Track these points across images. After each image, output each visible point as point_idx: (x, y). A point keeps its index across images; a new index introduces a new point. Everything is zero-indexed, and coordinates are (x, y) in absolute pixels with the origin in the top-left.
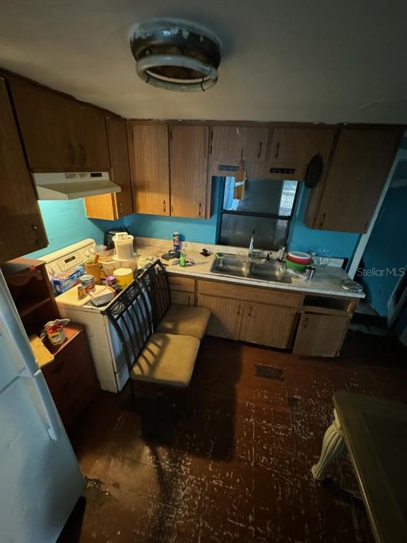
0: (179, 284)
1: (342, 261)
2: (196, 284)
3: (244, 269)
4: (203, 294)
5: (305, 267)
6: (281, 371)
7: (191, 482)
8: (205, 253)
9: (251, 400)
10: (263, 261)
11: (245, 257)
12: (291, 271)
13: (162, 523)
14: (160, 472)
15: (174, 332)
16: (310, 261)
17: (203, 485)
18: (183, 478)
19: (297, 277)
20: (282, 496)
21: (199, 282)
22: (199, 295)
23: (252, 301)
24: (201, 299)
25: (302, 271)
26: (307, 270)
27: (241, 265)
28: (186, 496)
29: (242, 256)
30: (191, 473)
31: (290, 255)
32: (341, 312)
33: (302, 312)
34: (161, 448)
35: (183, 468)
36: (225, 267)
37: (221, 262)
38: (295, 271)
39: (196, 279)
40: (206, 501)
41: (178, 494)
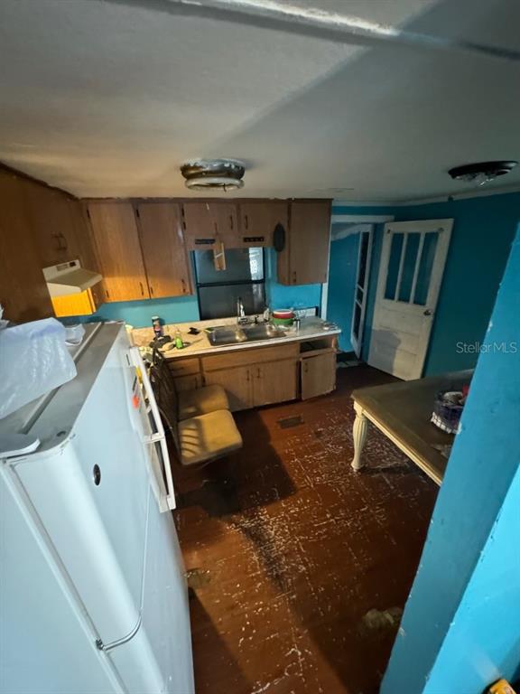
0: (182, 368)
1: (315, 309)
2: (201, 364)
3: (237, 338)
4: (208, 372)
5: (290, 320)
6: (299, 418)
7: (275, 522)
8: (194, 332)
9: (288, 448)
10: (253, 325)
11: (235, 325)
12: (282, 327)
13: (268, 558)
14: (246, 530)
15: (200, 412)
16: (293, 315)
17: (285, 518)
18: (267, 523)
19: (288, 330)
20: (341, 492)
21: (204, 359)
22: (205, 373)
23: (258, 363)
24: (207, 376)
25: (291, 324)
26: (295, 323)
27: (234, 335)
28: (276, 532)
29: (231, 326)
30: (271, 517)
31: (275, 313)
32: (329, 350)
33: (301, 359)
34: (235, 516)
35: (262, 517)
36: (219, 340)
37: (214, 336)
38: (285, 326)
39: (200, 356)
40: (293, 525)
41: (270, 534)
